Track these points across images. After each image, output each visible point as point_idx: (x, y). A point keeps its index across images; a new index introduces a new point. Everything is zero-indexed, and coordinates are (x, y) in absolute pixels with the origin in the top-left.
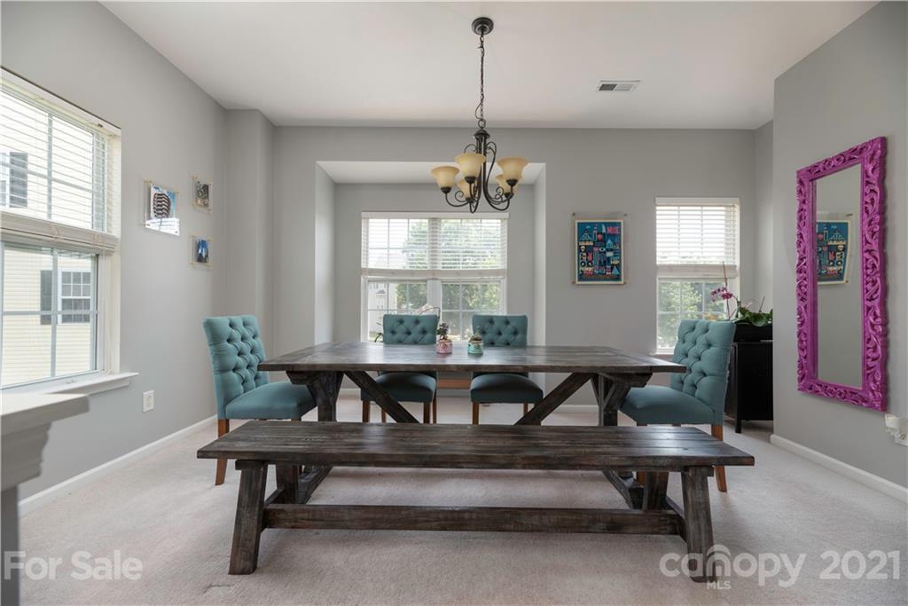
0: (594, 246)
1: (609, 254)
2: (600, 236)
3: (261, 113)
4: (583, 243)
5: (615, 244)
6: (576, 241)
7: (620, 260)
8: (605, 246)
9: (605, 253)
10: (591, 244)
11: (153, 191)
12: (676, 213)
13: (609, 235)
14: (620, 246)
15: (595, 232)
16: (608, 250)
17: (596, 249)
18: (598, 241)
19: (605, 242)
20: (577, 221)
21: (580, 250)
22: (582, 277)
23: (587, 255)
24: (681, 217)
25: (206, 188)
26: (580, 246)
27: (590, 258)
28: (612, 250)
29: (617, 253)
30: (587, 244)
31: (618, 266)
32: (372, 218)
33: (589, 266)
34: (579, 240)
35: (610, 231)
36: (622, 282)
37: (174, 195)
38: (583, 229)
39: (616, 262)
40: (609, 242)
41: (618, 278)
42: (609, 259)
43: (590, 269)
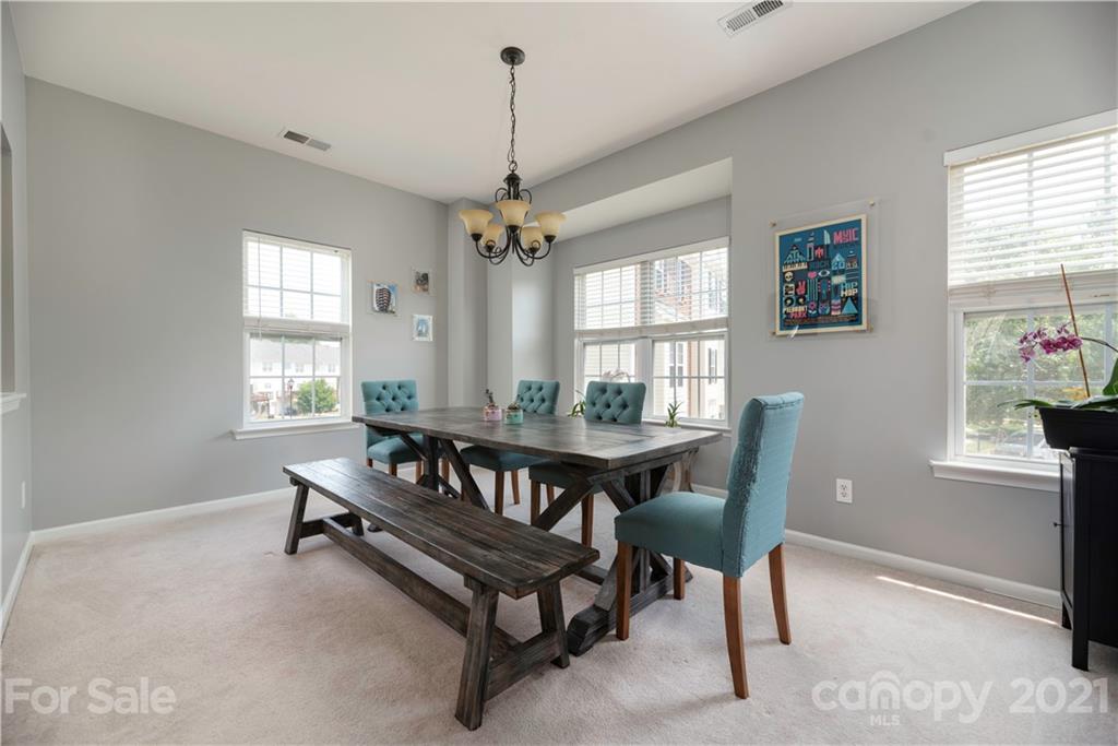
0: (808, 270)
1: (837, 280)
2: (820, 252)
3: (467, 200)
4: (789, 268)
5: (849, 259)
6: (778, 267)
7: (859, 287)
8: (829, 267)
9: (829, 278)
10: (804, 266)
11: (376, 288)
12: (1025, 166)
13: (838, 247)
14: (859, 263)
15: (811, 245)
16: (835, 273)
17: (812, 275)
18: (816, 259)
19: (830, 260)
20: (778, 234)
21: (783, 280)
22: (787, 323)
23: (797, 287)
24: (1036, 174)
25: (425, 277)
26: (783, 274)
27: (801, 291)
28: (842, 272)
29: (854, 276)
30: (797, 267)
31: (856, 300)
32: (589, 273)
33: (799, 304)
34: (782, 264)
35: (838, 238)
36: (864, 326)
37: (393, 288)
38: (789, 244)
39: (852, 292)
40: (838, 258)
41: (855, 319)
42: (837, 288)
43: (801, 309)
